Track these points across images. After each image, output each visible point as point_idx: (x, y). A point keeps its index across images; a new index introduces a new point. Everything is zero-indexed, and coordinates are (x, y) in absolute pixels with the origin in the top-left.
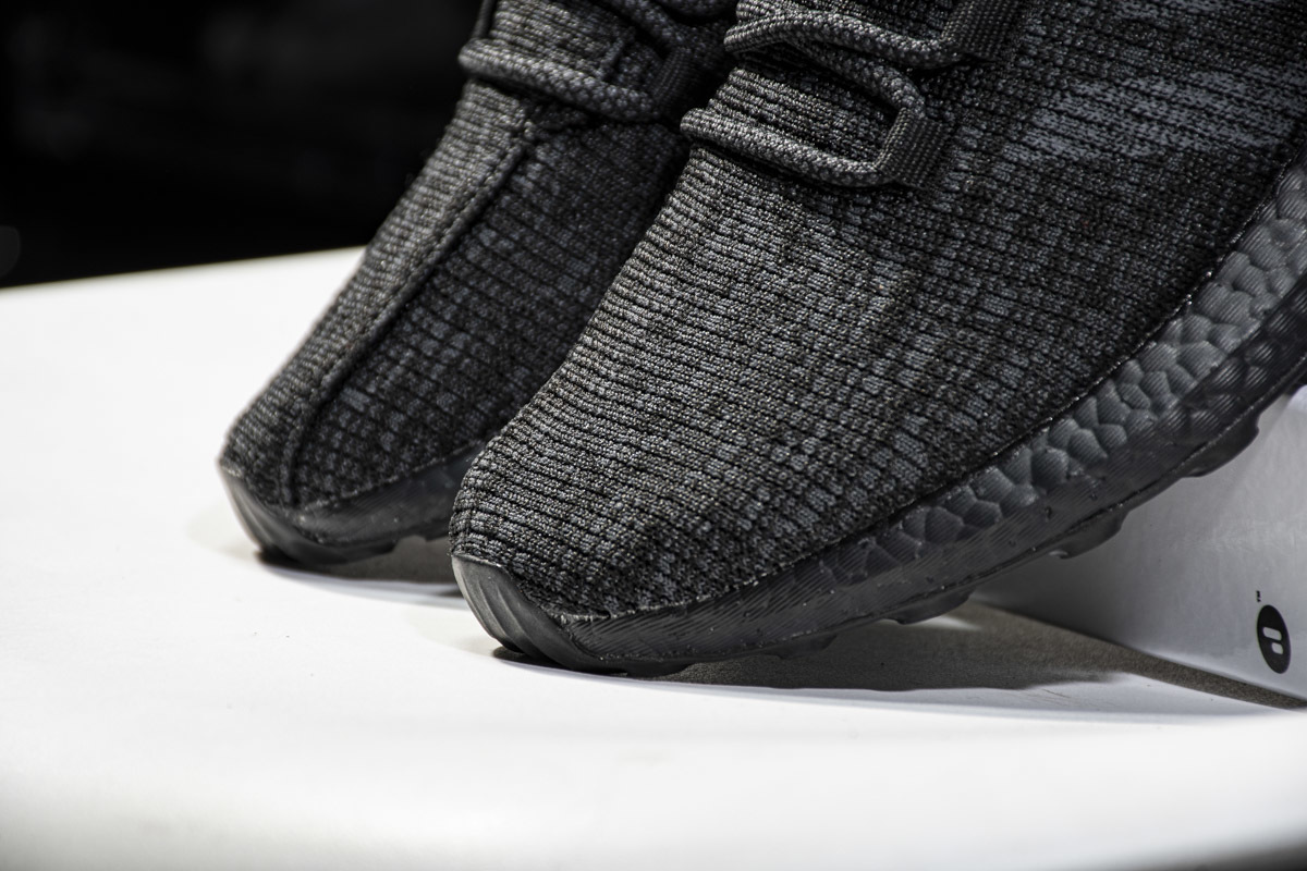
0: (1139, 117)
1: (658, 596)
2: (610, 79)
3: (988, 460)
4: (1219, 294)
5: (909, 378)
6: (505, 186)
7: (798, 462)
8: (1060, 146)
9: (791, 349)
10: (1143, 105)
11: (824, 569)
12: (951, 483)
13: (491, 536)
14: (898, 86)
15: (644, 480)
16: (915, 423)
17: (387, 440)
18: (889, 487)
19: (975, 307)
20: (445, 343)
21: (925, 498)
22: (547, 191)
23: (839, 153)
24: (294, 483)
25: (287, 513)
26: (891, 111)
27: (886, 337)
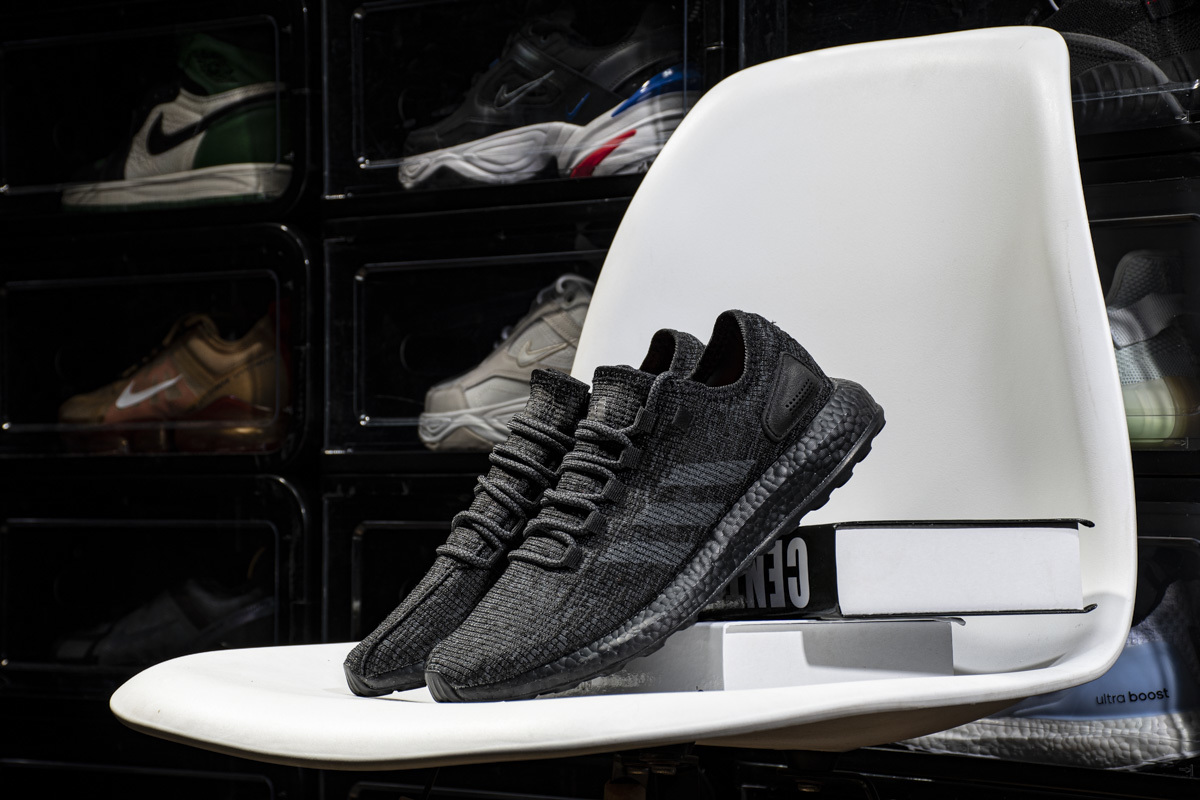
0: (637, 552)
1: (485, 680)
2: (478, 555)
3: (585, 645)
4: (656, 604)
5: (564, 620)
6: (441, 584)
7: (530, 642)
8: (614, 558)
9: (531, 612)
10: (638, 549)
11: (534, 673)
12: (574, 651)
13: (437, 663)
14: (569, 538)
15: (484, 647)
16: (565, 632)
17: (395, 656)
18: (556, 650)
19: (586, 601)
20: (417, 629)
21: (566, 655)
22: (455, 587)
23: (551, 558)
24: (365, 668)
25: (362, 678)
26: (566, 545)
27: (560, 609)
